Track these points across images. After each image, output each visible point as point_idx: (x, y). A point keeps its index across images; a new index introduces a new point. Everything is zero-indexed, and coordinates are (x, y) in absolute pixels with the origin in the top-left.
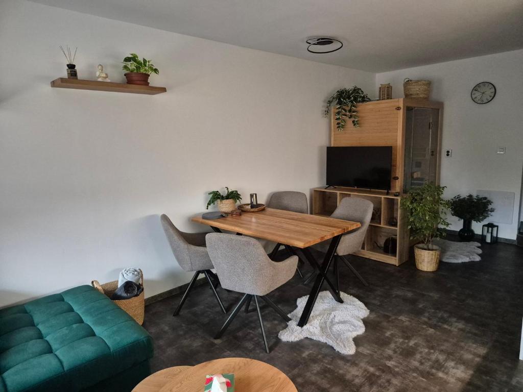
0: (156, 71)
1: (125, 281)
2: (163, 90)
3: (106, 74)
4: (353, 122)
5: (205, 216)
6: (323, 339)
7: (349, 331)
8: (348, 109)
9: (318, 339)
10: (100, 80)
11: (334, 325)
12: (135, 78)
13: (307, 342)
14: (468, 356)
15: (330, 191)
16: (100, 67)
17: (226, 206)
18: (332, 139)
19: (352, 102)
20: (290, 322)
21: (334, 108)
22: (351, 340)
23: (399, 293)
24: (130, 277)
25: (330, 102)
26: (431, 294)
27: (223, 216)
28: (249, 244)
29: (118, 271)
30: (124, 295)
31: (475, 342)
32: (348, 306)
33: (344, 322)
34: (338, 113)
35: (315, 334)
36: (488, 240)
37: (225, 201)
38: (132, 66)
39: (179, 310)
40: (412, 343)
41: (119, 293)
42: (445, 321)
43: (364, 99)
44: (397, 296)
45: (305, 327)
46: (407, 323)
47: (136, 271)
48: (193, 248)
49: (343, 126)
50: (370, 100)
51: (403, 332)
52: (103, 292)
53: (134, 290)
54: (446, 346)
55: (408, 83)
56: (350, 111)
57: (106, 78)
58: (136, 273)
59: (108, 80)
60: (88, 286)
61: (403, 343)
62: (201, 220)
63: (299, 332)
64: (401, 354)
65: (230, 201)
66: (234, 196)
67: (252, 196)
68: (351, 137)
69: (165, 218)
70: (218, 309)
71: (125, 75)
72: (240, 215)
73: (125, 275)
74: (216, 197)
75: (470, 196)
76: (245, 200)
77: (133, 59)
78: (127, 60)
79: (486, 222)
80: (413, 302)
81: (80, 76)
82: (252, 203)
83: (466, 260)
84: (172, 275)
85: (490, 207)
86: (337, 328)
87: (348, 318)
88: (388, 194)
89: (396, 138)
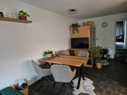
0: (29, 16)
1: (22, 83)
2: (31, 22)
3: (13, 16)
4: (77, 32)
5: (44, 59)
6: (86, 92)
7: (91, 88)
8: (75, 29)
9: (84, 93)
10: (11, 18)
11: (86, 87)
12: (22, 18)
13: (81, 94)
14: (123, 91)
15: (72, 49)
16: (11, 14)
17: (49, 56)
18: (71, 36)
19: (77, 27)
20: (74, 88)
21: (72, 28)
22: (93, 91)
23: (97, 75)
24: (23, 82)
25: (71, 27)
26: (104, 74)
27: (49, 59)
28: (66, 67)
29: (18, 80)
30: (23, 88)
31: (122, 86)
32: (87, 81)
33: (89, 86)
34: (73, 30)
35: (83, 91)
36: (108, 59)
37: (49, 54)
38: (22, 14)
39: (39, 90)
40: (108, 89)
41: (21, 88)
42: (112, 82)
43: (79, 26)
44: (97, 76)
45: (79, 89)
46: (104, 84)
47: (25, 79)
48: (44, 70)
49: (74, 33)
50: (81, 26)
51: (104, 86)
52: (15, 88)
53: (25, 86)
54: (116, 89)
55: (88, 22)
56: (76, 29)
57: (13, 17)
58: (25, 80)
59: (14, 18)
60: (9, 87)
61: (106, 90)
62: (43, 61)
63: (78, 91)
64: (107, 93)
65: (50, 54)
66: (51, 52)
67: (56, 52)
68: (76, 36)
69: (32, 61)
70: (51, 87)
71: (19, 17)
72: (54, 58)
73: (22, 81)
74: (46, 53)
75: (103, 49)
76: (54, 53)
77: (22, 12)
78: (20, 12)
79: (107, 55)
80: (101, 77)
81: (5, 16)
82: (56, 54)
83: (107, 64)
84: (34, 78)
85: (108, 51)
86: (88, 88)
87: (89, 84)
88: (88, 49)
89: (88, 35)
